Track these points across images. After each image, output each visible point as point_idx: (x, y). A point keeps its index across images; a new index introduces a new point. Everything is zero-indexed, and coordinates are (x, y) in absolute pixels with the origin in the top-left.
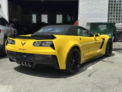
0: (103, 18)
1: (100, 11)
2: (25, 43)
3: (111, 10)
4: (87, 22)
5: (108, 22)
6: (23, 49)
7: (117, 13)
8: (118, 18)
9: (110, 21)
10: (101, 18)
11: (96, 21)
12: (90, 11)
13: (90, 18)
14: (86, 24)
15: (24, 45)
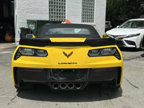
0: (44, 15)
1: (41, 6)
2: (72, 53)
3: (52, 5)
4: (28, 19)
5: (50, 19)
6: (69, 63)
7: (57, 10)
8: (58, 15)
9: (51, 18)
10: (43, 15)
11: (37, 18)
12: (30, 6)
13: (30, 14)
14: (26, 21)
15: (69, 57)
